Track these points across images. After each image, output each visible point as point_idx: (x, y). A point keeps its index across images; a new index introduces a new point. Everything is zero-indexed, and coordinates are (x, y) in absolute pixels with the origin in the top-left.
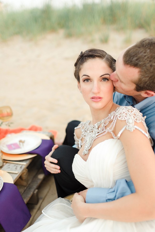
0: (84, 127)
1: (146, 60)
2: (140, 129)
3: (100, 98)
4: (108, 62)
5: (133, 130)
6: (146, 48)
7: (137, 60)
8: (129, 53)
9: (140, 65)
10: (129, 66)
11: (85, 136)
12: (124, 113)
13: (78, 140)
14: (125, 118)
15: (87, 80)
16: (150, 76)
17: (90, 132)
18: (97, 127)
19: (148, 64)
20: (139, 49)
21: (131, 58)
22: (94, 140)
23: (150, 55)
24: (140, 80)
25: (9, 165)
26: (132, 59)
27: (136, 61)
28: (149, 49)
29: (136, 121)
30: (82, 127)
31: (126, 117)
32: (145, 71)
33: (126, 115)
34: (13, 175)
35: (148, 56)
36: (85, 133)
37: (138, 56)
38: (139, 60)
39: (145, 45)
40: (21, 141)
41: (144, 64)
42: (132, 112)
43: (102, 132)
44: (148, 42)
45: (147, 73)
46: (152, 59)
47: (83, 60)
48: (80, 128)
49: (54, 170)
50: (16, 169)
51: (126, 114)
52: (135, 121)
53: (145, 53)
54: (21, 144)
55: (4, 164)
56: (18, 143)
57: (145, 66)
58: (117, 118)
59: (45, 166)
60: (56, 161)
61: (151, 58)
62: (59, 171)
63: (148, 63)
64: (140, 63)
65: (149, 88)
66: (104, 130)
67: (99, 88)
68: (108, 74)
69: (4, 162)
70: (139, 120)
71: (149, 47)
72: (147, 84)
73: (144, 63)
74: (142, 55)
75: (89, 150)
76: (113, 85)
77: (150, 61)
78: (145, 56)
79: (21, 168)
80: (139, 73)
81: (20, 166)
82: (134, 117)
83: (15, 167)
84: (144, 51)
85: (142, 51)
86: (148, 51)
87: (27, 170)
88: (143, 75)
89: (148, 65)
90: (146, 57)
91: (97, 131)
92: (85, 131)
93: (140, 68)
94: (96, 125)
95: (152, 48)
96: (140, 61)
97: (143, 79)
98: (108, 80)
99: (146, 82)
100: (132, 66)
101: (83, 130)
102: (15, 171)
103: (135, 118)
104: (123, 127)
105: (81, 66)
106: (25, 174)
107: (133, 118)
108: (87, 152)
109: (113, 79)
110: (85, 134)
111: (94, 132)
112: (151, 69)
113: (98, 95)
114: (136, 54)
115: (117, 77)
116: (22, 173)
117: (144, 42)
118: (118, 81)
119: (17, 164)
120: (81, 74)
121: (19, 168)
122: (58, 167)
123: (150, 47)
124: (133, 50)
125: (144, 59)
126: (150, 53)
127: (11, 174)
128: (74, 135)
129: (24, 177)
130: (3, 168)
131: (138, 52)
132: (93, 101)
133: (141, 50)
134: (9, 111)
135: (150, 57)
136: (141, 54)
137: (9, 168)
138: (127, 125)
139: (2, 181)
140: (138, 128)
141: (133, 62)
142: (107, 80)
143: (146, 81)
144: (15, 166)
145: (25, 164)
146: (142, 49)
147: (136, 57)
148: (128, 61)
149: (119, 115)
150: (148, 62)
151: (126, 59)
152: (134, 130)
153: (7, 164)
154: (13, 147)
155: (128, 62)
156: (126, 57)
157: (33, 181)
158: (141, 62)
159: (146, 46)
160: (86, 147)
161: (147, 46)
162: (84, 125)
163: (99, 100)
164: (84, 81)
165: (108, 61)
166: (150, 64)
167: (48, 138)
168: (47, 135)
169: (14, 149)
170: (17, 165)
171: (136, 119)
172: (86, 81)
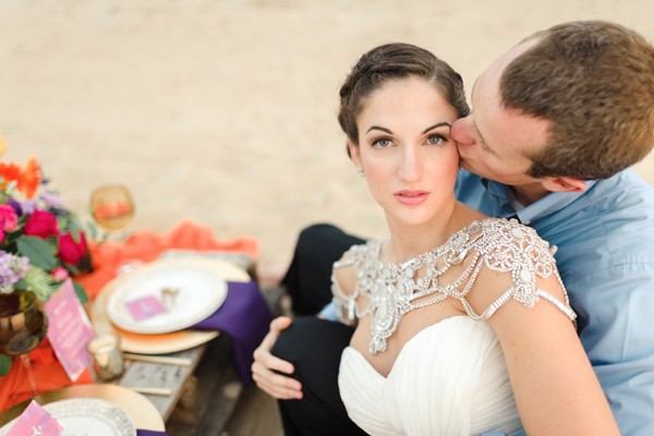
0: (362, 263)
1: (574, 99)
2: (551, 298)
3: (422, 194)
4: (445, 88)
5: (533, 304)
6: (572, 62)
7: (545, 96)
8: (520, 74)
9: (554, 111)
10: (519, 111)
11: (369, 291)
12: (506, 251)
13: (346, 298)
14: (509, 265)
15: (383, 139)
16: (581, 144)
17: (387, 284)
18: (410, 273)
19: (579, 111)
20: (551, 63)
21: (529, 89)
22: (402, 312)
23: (586, 82)
24: (550, 152)
25: (141, 369)
26: (531, 92)
27: (544, 101)
28: (582, 63)
29: (539, 273)
30: (358, 263)
31: (512, 262)
32: (568, 129)
33: (510, 256)
34: (159, 400)
35: (580, 85)
36: (368, 282)
37: (548, 84)
38: (552, 96)
39: (569, 52)
40: (166, 292)
41: (566, 110)
42: (526, 245)
43: (429, 291)
44: (576, 41)
45: (575, 134)
46: (589, 96)
47: (370, 83)
48: (351, 265)
49: (284, 391)
50: (164, 379)
51: (511, 253)
52: (537, 275)
53: (570, 76)
54: (168, 298)
55: (127, 363)
56: (158, 295)
57: (571, 115)
58: (484, 263)
59: (255, 377)
60: (288, 368)
61: (587, 92)
62: (299, 395)
63: (579, 107)
64: (556, 107)
65: (575, 172)
66: (434, 288)
67: (420, 167)
68: (446, 124)
69: (125, 360)
70: (547, 271)
71: (581, 59)
72: (569, 162)
73: (567, 106)
74: (560, 82)
75: (388, 339)
76: (459, 154)
77: (585, 101)
78: (570, 85)
79: (177, 375)
80: (551, 134)
81: (174, 370)
82: (535, 263)
83: (160, 375)
84: (566, 72)
85: (563, 71)
86: (580, 69)
87: (194, 379)
88: (563, 140)
89: (579, 113)
90: (574, 89)
91: (411, 285)
92: (369, 276)
93: (554, 120)
94: (404, 266)
95: (590, 60)
96: (554, 100)
97: (560, 151)
98: (445, 139)
99: (568, 159)
100: (531, 113)
101: (361, 274)
102: (162, 386)
103: (538, 264)
104: (503, 293)
105: (363, 100)
106: (190, 393)
107: (531, 265)
108: (382, 346)
109: (459, 138)
110: (368, 287)
111: (400, 286)
112: (586, 124)
113: (418, 188)
114: (543, 79)
115: (473, 135)
116: (184, 391)
117: (565, 40)
118: (474, 143)
119: (165, 364)
120: (365, 124)
121: (171, 376)
122: (296, 385)
123: (586, 56)
124: (534, 67)
125: (568, 96)
126: (585, 77)
127: (153, 398)
128: (331, 283)
129: (189, 401)
130: (125, 380)
131: (550, 72)
132: (402, 203)
133: (559, 68)
134: (122, 199)
135: (585, 89)
136: (559, 79)
137: (143, 377)
138: (515, 286)
139: (131, 425)
140: (545, 295)
141: (534, 103)
142: (441, 140)
143: (569, 155)
144: (159, 369)
145: (187, 363)
146: (559, 65)
147: (543, 88)
148: (518, 96)
149: (490, 254)
150: (580, 102)
151: (511, 93)
152: (536, 303)
153: (136, 366)
154: (145, 308)
155: (516, 101)
156: (511, 84)
157: (211, 408)
158: (557, 103)
159: (570, 56)
160: (379, 328)
161: (574, 56)
162: (362, 259)
163: (419, 199)
164: (374, 143)
165: (444, 84)
166: (584, 110)
167: (244, 278)
168: (239, 266)
169: (150, 315)
170: (164, 368)
171: (540, 269)
172: (378, 144)
